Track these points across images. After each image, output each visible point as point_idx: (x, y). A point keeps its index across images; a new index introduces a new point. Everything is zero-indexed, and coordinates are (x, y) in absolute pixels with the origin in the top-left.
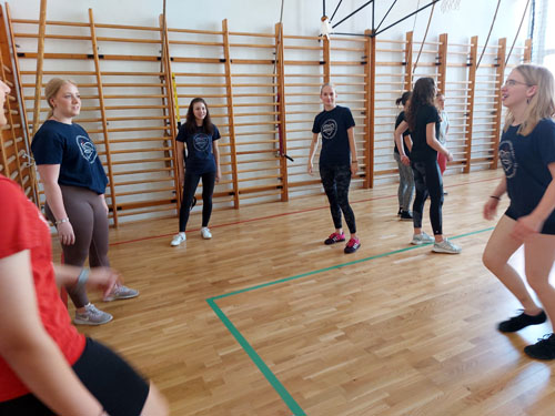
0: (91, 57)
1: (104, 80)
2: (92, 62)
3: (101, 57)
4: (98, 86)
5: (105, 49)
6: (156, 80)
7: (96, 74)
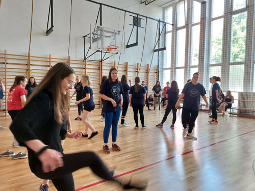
0: (4, 63)
1: (7, 70)
2: (4, 65)
3: (7, 63)
4: (5, 72)
5: (9, 61)
6: (25, 71)
7: (5, 68)
